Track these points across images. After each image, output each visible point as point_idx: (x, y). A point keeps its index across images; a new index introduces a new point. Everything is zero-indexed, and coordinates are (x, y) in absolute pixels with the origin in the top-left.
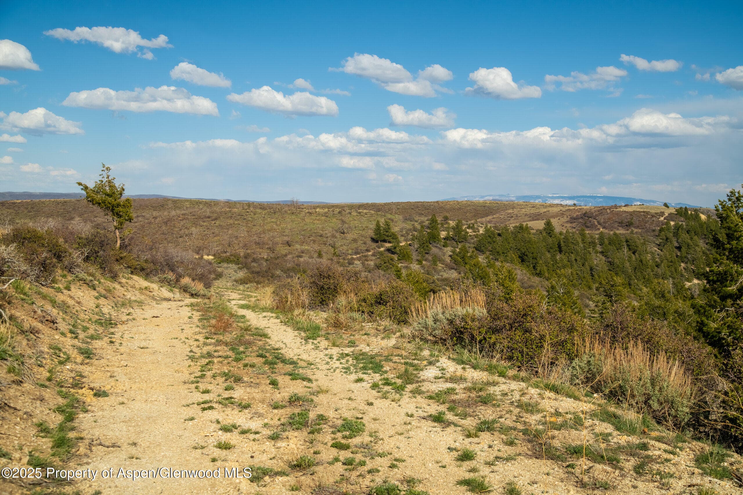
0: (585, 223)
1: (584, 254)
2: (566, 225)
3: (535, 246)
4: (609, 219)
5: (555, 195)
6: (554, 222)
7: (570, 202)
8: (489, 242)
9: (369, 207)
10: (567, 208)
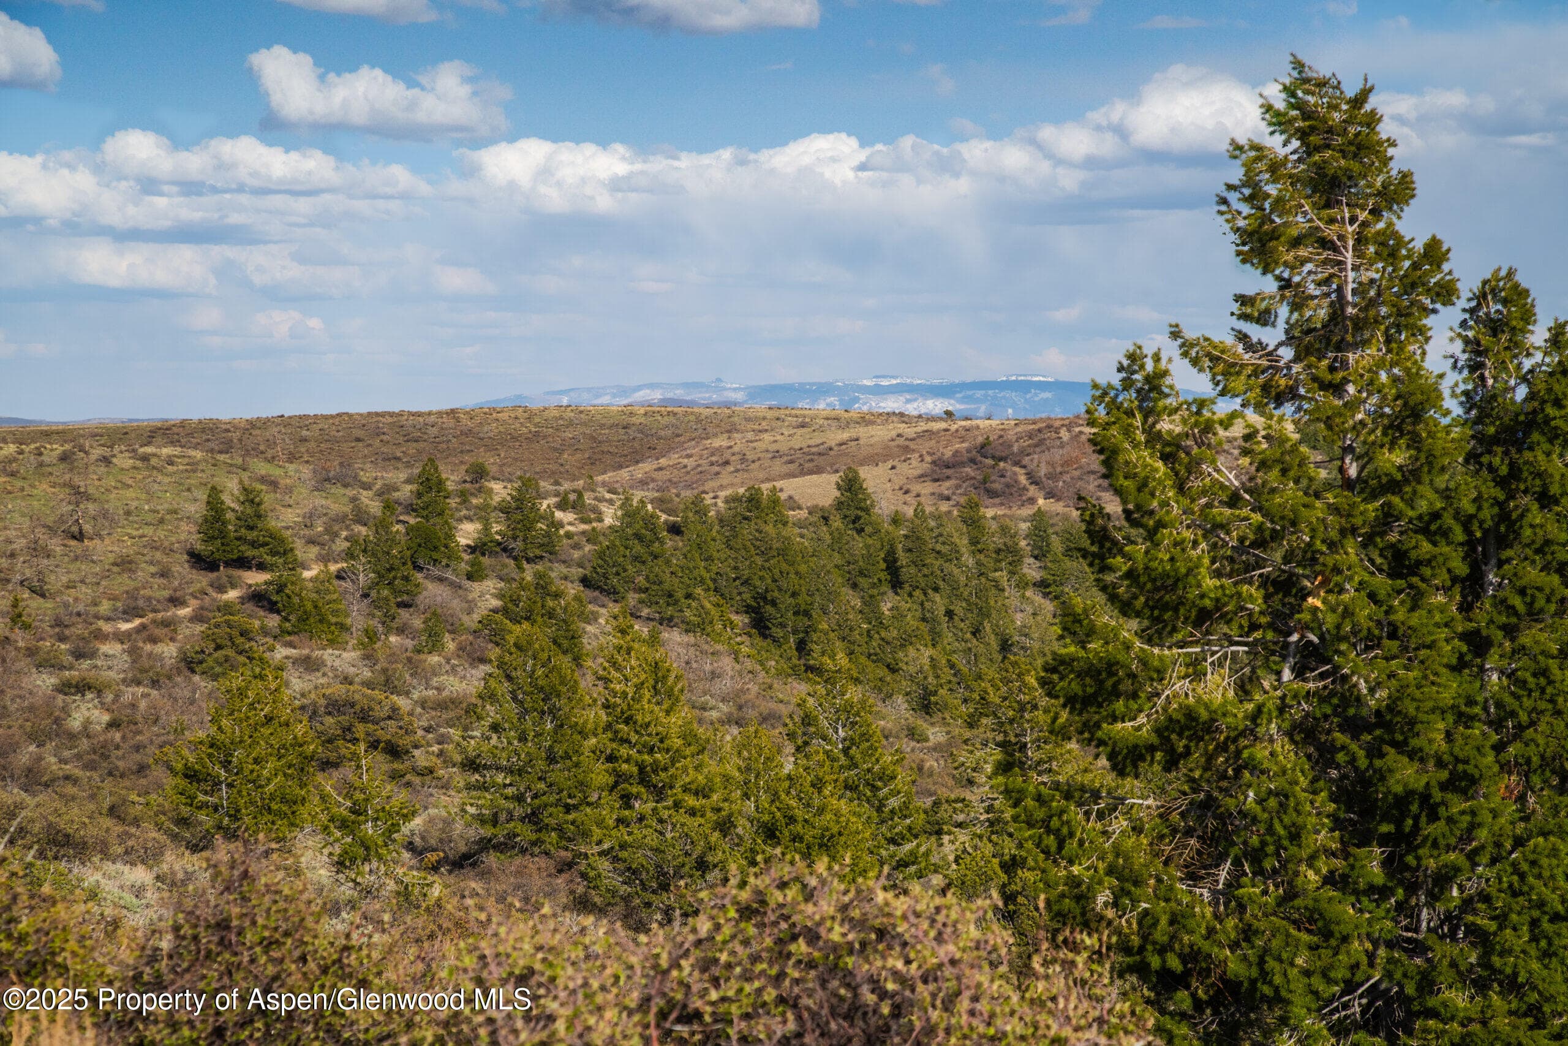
0: (985, 482)
1: (980, 592)
2: (916, 488)
3: (803, 568)
4: (1067, 463)
5: (885, 383)
6: (873, 478)
7: (935, 406)
8: (637, 559)
9: (190, 435)
10: (923, 426)
